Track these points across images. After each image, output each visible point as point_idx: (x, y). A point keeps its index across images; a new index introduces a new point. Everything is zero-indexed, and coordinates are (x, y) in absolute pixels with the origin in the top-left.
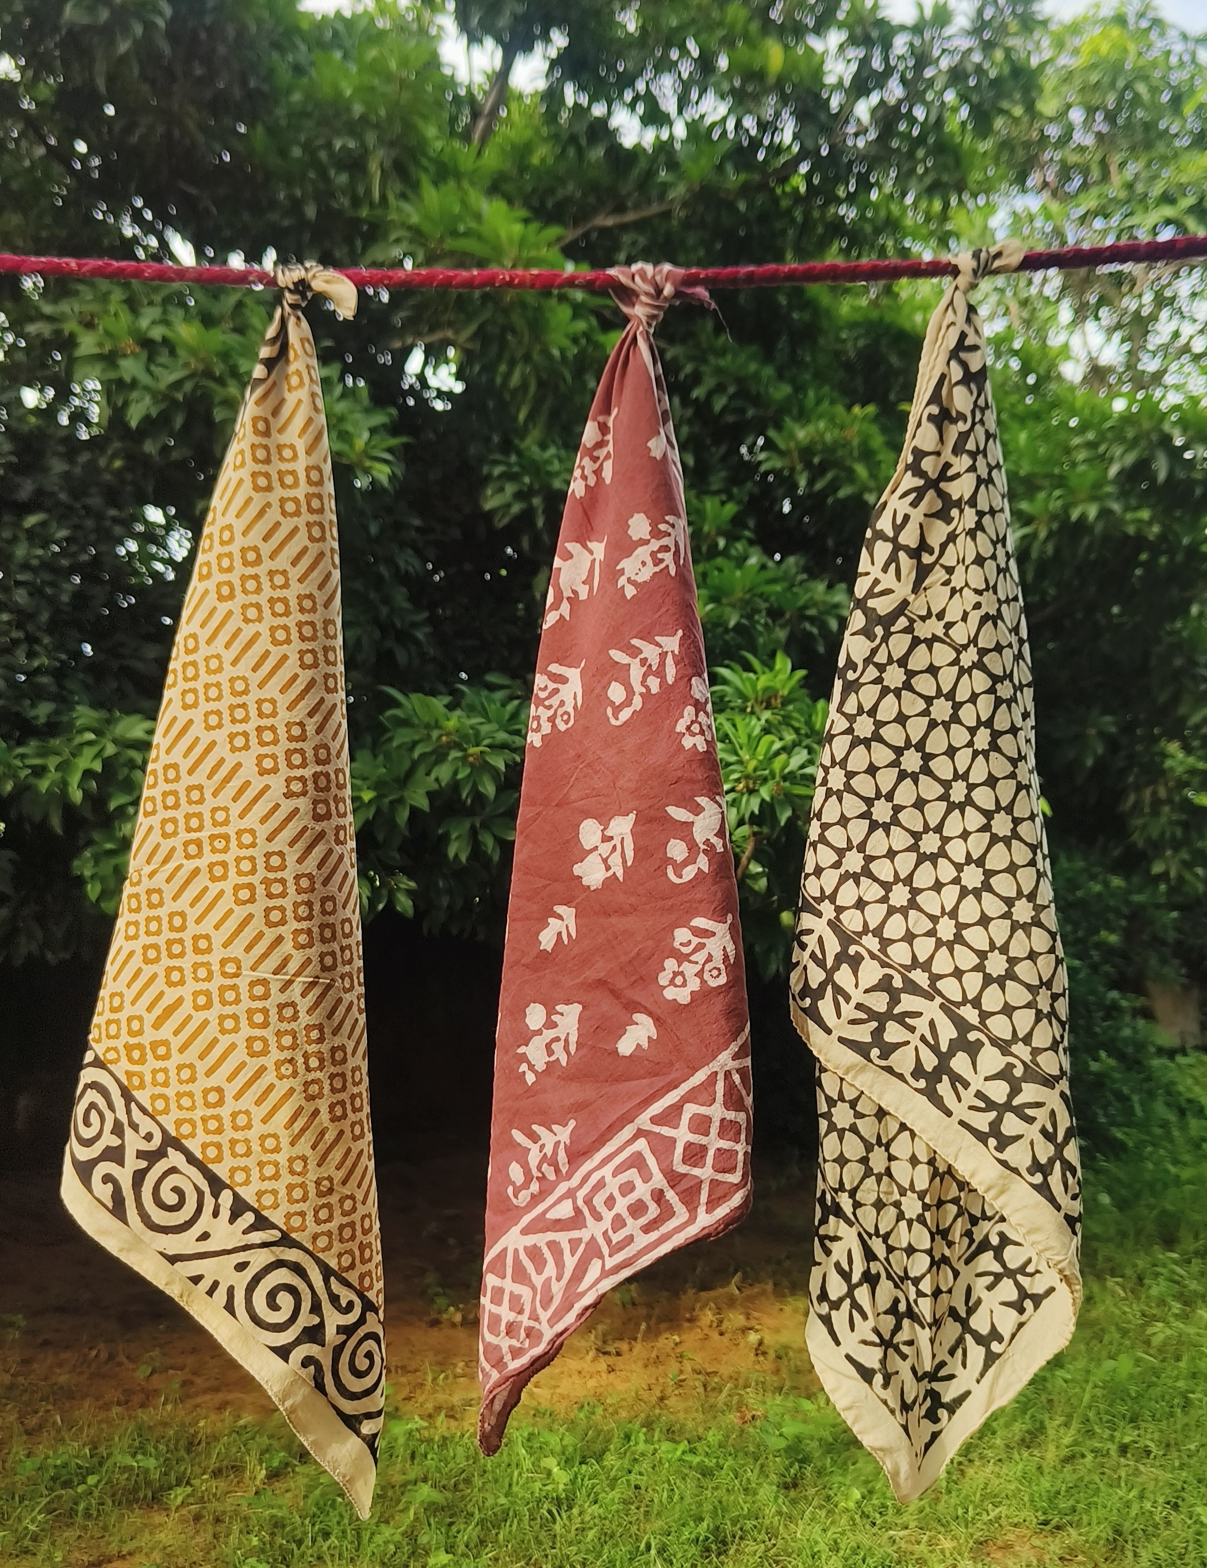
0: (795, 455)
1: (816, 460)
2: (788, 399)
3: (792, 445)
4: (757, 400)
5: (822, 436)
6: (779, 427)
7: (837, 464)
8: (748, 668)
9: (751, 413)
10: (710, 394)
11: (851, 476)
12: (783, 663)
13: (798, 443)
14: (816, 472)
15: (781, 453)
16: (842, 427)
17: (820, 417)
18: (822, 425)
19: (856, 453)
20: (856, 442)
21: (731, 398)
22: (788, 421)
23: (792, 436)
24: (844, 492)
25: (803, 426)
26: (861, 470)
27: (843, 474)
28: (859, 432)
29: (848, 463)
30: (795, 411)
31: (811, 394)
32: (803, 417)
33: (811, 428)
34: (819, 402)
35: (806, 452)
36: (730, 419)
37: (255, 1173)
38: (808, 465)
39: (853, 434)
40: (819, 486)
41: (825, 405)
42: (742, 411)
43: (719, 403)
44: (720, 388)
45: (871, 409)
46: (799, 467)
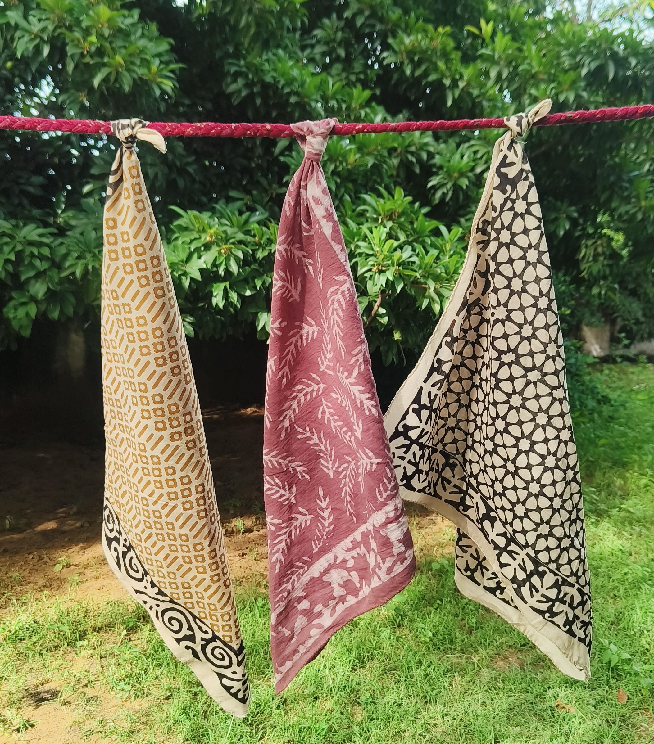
0: (404, 55)
1: (416, 58)
2: (400, 18)
3: (402, 48)
4: (382, 20)
5: (419, 43)
6: (394, 36)
7: (429, 60)
8: (380, 195)
9: (378, 27)
10: (355, 15)
11: (436, 68)
12: (399, 192)
13: (405, 47)
14: (416, 65)
15: (395, 52)
16: (432, 39)
17: (418, 32)
18: (420, 36)
19: (439, 54)
20: (439, 48)
21: (367, 18)
22: (400, 32)
23: (402, 42)
24: (432, 77)
25: (409, 35)
26: (441, 65)
27: (431, 67)
28: (442, 43)
29: (434, 59)
30: (403, 25)
31: (413, 15)
32: (408, 31)
33: (412, 37)
34: (417, 20)
35: (410, 53)
36: (367, 31)
38: (412, 61)
39: (438, 43)
40: (418, 73)
41: (421, 22)
42: (373, 26)
43: (359, 21)
44: (360, 12)
45: (448, 29)
46: (406, 62)
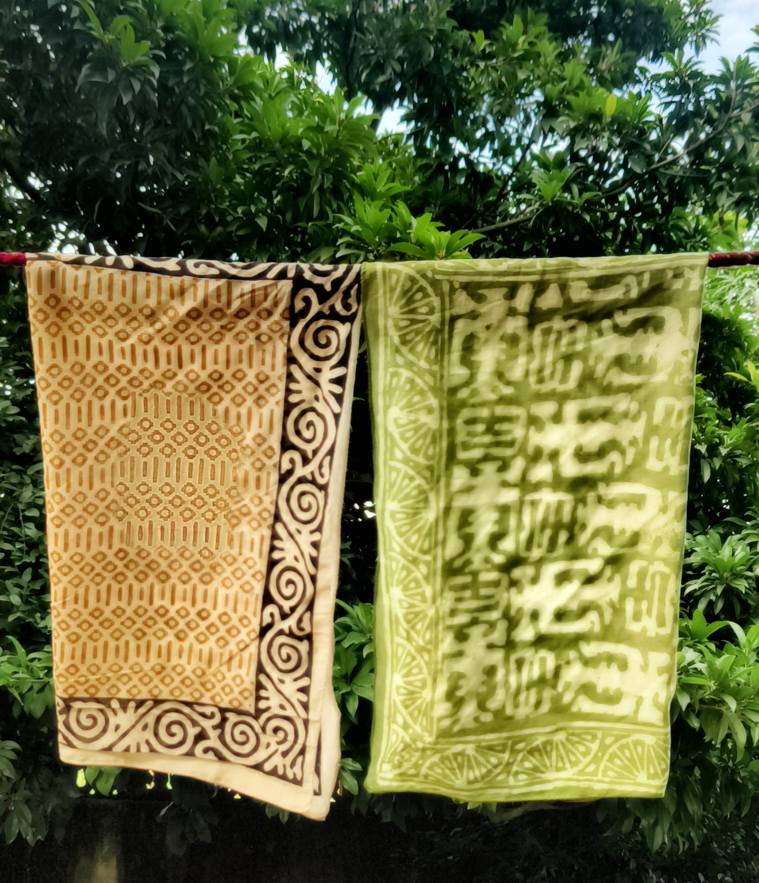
37: (119, 685)
